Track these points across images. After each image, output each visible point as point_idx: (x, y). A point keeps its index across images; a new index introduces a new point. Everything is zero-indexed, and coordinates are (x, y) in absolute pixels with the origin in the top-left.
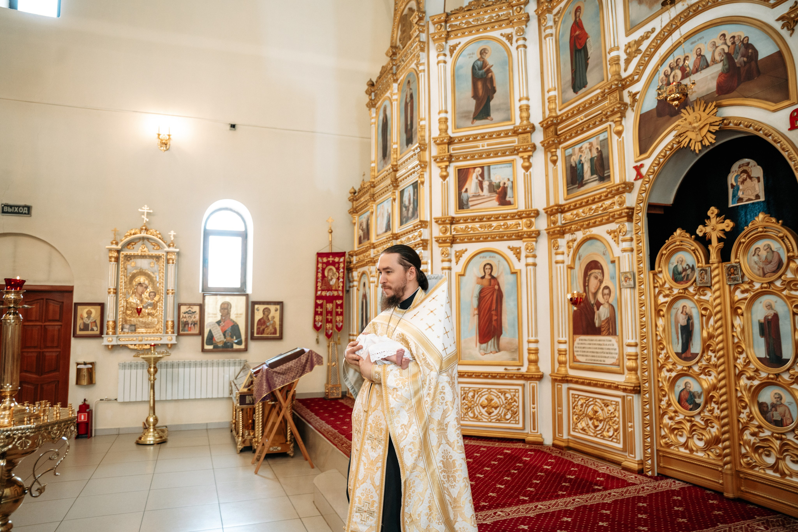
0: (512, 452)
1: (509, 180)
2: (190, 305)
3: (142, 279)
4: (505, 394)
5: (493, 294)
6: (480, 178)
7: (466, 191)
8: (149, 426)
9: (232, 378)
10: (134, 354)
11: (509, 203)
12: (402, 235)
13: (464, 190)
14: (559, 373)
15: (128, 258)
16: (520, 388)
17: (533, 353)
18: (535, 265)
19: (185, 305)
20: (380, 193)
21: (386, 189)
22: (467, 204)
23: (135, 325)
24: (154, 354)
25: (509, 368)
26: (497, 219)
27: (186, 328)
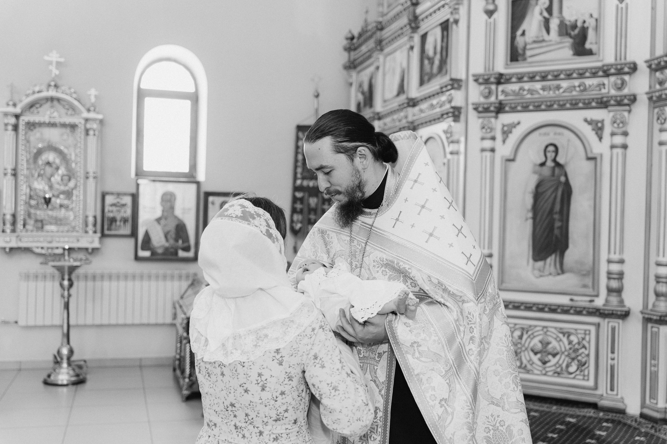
0: (578, 421)
1: (591, 16)
2: (119, 195)
3: (51, 156)
4: (568, 337)
5: (557, 189)
6: (546, 14)
7: (523, 34)
8: (62, 359)
9: (177, 298)
10: (41, 260)
11: (590, 53)
12: (422, 100)
13: (519, 32)
14: (656, 309)
15: (31, 126)
16: (593, 329)
17: (614, 279)
18: (625, 147)
19: (112, 194)
20: (390, 39)
21: (400, 32)
22: (524, 53)
23: (42, 221)
24: (68, 262)
25: (575, 298)
26: (569, 76)
27: (113, 226)
